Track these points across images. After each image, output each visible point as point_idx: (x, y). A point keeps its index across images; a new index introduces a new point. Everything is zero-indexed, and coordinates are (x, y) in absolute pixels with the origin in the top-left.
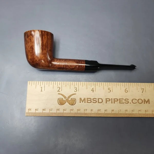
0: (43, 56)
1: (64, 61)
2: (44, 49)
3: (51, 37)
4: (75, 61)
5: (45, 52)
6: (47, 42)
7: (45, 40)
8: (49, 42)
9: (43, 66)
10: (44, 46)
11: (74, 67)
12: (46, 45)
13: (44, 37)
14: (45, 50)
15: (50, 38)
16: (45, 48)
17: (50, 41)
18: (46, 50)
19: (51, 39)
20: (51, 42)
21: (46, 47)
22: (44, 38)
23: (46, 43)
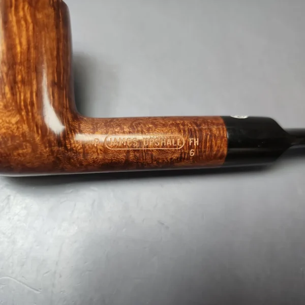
0: (17, 118)
1: (126, 130)
2: (23, 82)
3: (57, 17)
4: (177, 125)
5: (28, 95)
6: (34, 45)
7: (24, 33)
8: (48, 42)
9: (28, 165)
10: (18, 67)
11: (176, 156)
12: (28, 60)
13: (13, 18)
14: (27, 88)
15: (52, 21)
16: (28, 73)
17: (53, 35)
18: (35, 87)
19: (57, 27)
20: (58, 41)
21: (29, 68)
22: (18, 22)
23: (29, 48)
